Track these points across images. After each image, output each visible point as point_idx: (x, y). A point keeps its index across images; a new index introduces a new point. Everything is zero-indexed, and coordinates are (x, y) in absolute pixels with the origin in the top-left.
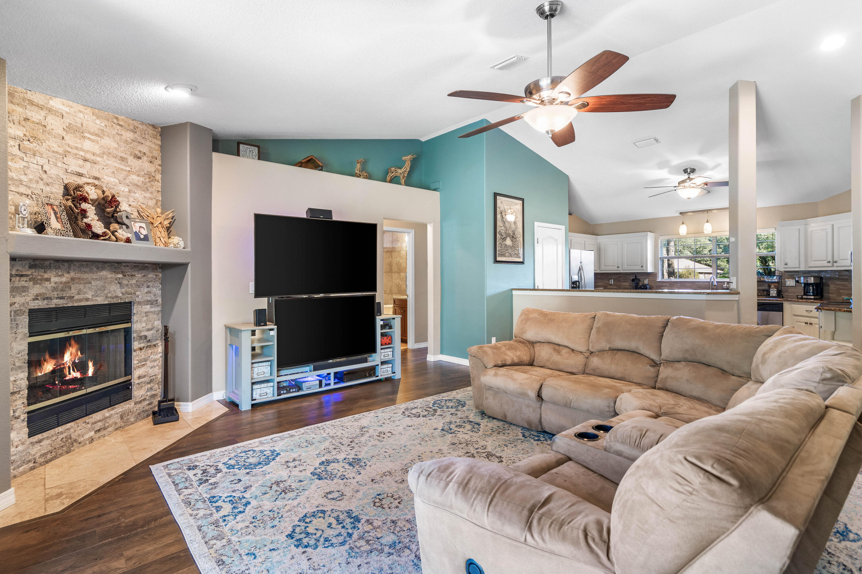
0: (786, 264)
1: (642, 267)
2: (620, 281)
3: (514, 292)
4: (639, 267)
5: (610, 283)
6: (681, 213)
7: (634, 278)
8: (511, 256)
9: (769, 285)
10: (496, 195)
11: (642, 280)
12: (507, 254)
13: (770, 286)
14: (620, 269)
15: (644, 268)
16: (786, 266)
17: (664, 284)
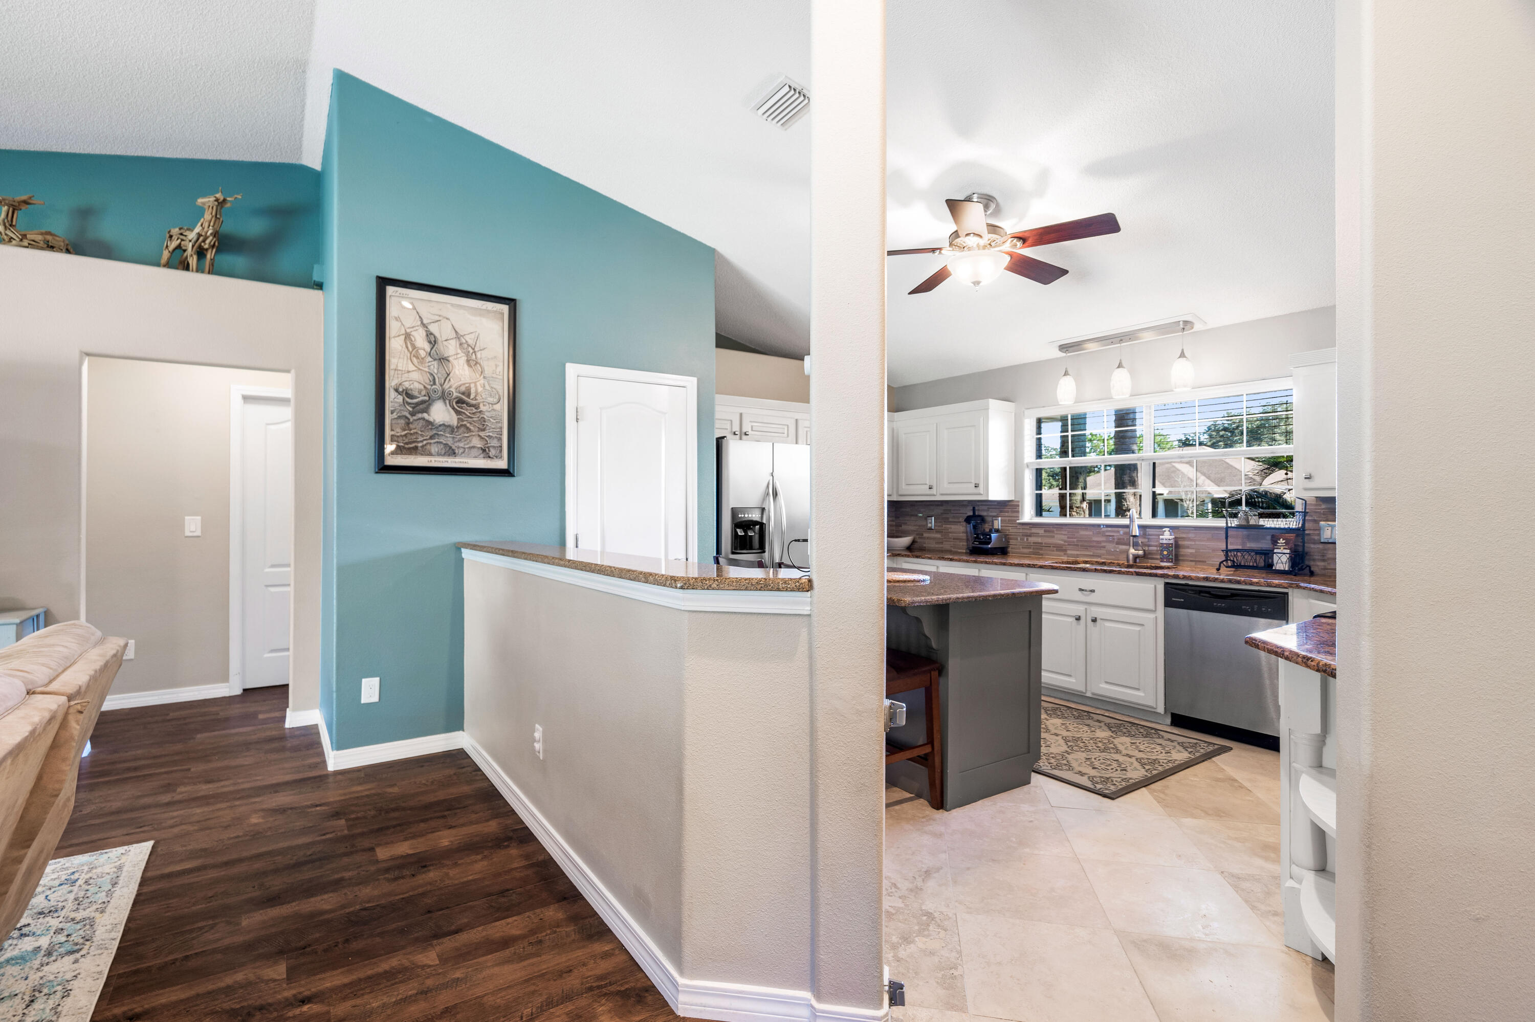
0: (1308, 478)
1: (976, 486)
2: (946, 521)
3: (466, 553)
4: (970, 488)
5: (929, 525)
6: (1064, 348)
7: (971, 513)
8: (451, 452)
9: (1273, 536)
10: (383, 283)
11: (989, 519)
12: (434, 449)
13: (1275, 541)
14: (934, 491)
15: (981, 489)
16: (1309, 484)
17: (1034, 530)
